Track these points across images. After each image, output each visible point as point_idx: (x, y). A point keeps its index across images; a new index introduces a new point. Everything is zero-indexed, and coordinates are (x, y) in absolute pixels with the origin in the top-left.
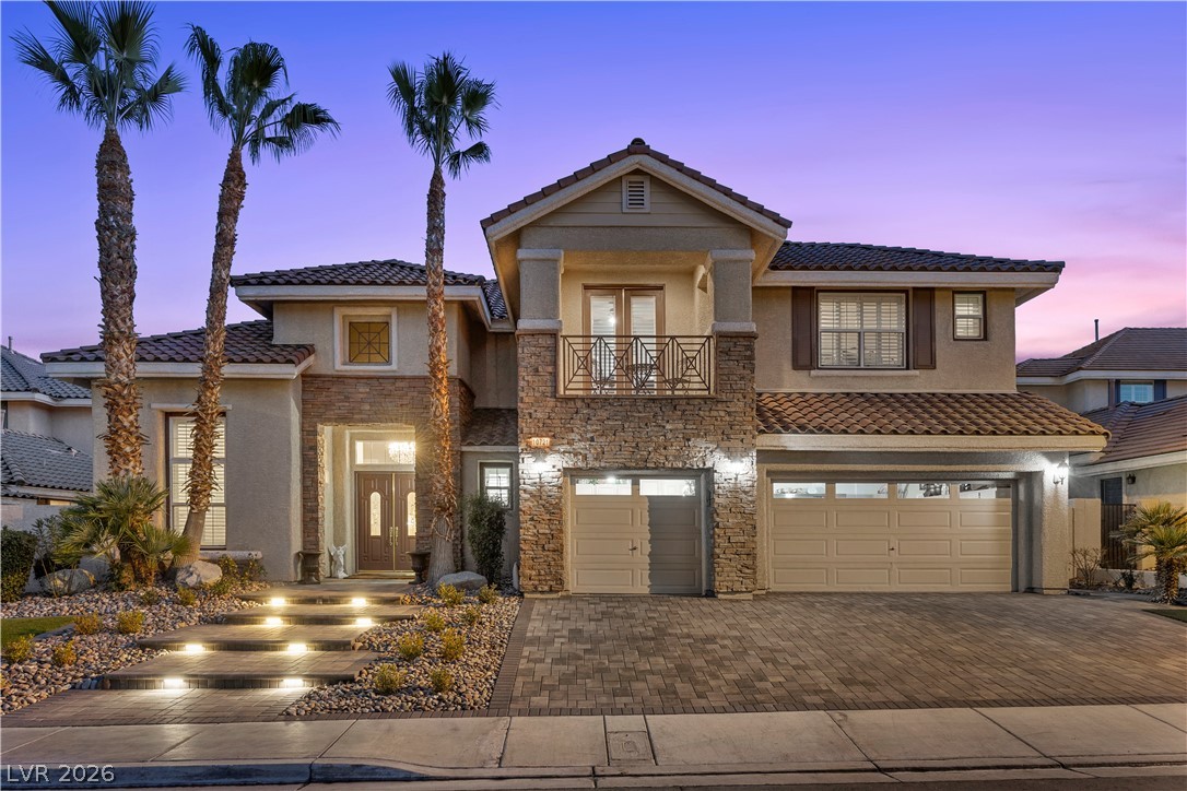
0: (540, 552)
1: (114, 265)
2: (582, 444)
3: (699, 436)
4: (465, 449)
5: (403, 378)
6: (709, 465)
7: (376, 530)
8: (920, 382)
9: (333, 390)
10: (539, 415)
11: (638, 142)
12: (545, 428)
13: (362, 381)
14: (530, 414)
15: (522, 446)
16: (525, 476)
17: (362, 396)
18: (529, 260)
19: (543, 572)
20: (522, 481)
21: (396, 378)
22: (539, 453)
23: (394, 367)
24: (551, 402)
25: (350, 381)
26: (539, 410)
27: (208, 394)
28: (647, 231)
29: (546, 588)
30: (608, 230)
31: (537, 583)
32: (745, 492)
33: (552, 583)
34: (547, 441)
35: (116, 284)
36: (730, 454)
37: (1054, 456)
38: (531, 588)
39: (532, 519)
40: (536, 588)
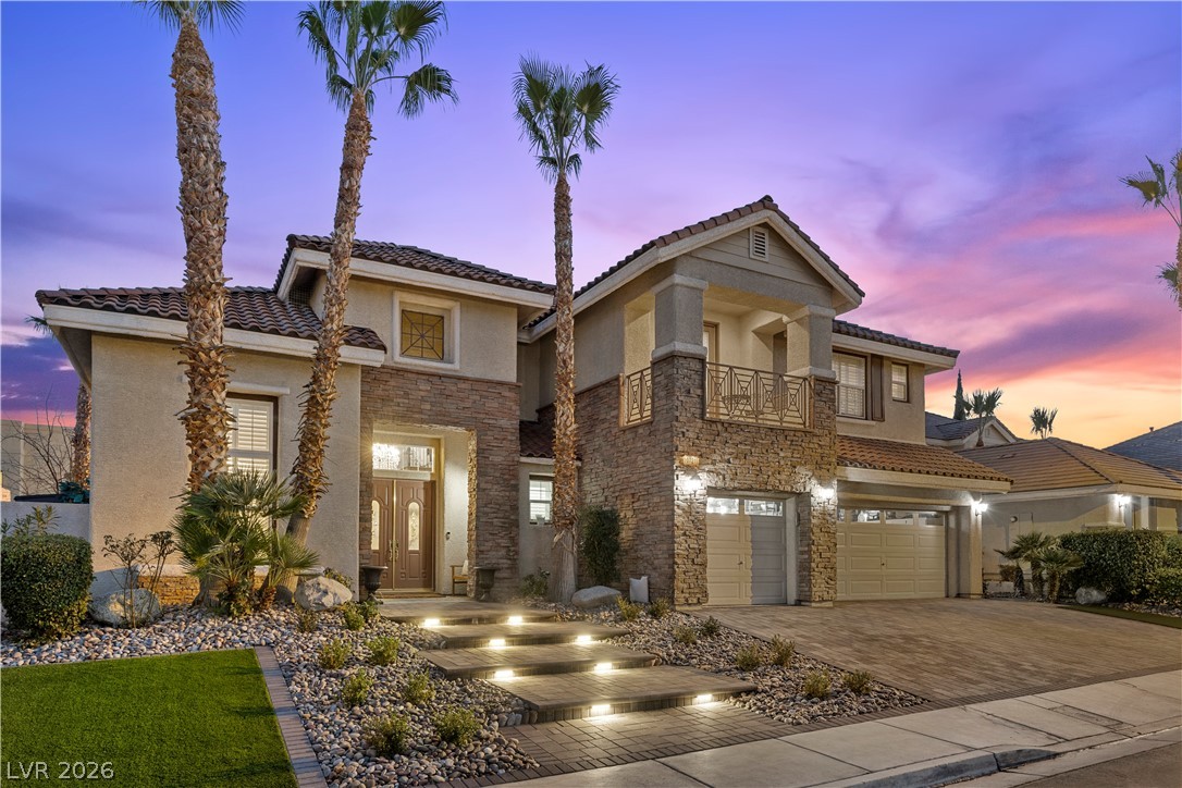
0: (689, 566)
1: (211, 198)
2: (721, 465)
3: (801, 464)
4: (524, 459)
5: (465, 379)
6: (808, 490)
7: (375, 546)
8: (875, 431)
9: (392, 383)
10: (691, 435)
11: (768, 198)
12: (694, 448)
13: (424, 377)
14: (683, 433)
15: (677, 463)
16: (678, 492)
17: (422, 393)
18: (682, 286)
19: (692, 586)
20: (676, 497)
21: (459, 378)
22: (690, 470)
23: (456, 366)
24: (699, 423)
25: (410, 375)
26: (691, 429)
27: (328, 376)
28: (767, 278)
29: (695, 601)
30: (739, 271)
31: (687, 595)
32: (830, 515)
33: (698, 596)
34: (695, 459)
35: (212, 222)
36: (823, 482)
37: (976, 495)
38: (683, 600)
39: (685, 534)
40: (687, 600)
